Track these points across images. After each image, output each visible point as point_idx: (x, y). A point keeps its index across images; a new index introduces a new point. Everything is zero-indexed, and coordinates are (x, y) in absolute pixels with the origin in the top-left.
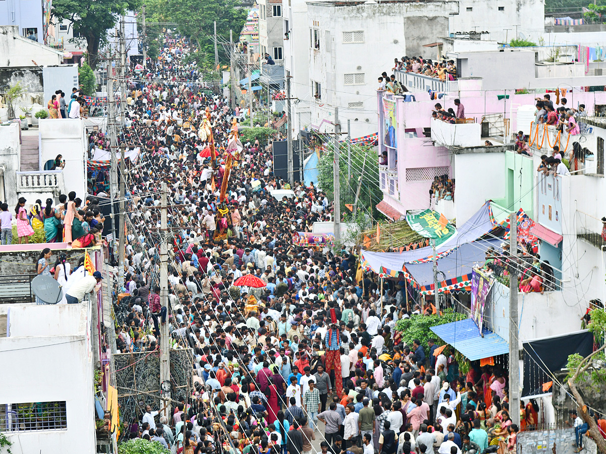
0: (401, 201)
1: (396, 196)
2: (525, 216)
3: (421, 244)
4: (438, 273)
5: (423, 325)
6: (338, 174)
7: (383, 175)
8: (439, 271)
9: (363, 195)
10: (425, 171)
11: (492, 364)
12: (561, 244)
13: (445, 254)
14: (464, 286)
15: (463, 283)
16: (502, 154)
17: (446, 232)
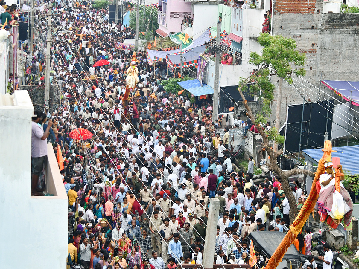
0: (167, 28)
1: (165, 26)
2: (226, 34)
3: (176, 47)
4: (182, 57)
5: (174, 82)
6: (138, 16)
7: (160, 16)
8: (183, 56)
9: (150, 28)
10: (180, 14)
11: (205, 98)
12: (241, 42)
13: (187, 51)
14: (195, 65)
15: (195, 64)
16: (217, 6)
17: (188, 42)
